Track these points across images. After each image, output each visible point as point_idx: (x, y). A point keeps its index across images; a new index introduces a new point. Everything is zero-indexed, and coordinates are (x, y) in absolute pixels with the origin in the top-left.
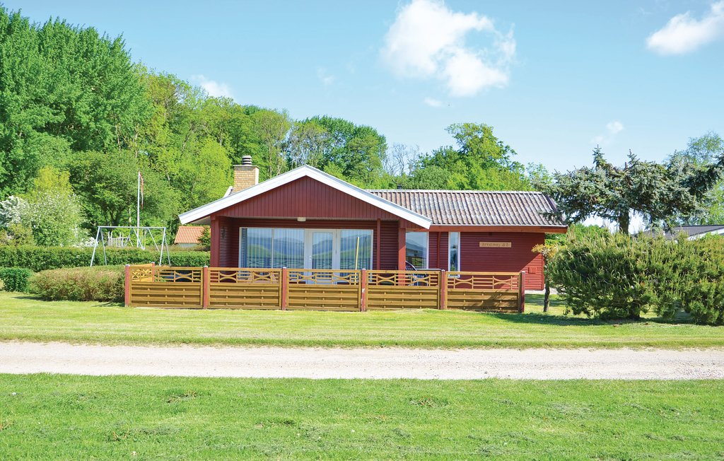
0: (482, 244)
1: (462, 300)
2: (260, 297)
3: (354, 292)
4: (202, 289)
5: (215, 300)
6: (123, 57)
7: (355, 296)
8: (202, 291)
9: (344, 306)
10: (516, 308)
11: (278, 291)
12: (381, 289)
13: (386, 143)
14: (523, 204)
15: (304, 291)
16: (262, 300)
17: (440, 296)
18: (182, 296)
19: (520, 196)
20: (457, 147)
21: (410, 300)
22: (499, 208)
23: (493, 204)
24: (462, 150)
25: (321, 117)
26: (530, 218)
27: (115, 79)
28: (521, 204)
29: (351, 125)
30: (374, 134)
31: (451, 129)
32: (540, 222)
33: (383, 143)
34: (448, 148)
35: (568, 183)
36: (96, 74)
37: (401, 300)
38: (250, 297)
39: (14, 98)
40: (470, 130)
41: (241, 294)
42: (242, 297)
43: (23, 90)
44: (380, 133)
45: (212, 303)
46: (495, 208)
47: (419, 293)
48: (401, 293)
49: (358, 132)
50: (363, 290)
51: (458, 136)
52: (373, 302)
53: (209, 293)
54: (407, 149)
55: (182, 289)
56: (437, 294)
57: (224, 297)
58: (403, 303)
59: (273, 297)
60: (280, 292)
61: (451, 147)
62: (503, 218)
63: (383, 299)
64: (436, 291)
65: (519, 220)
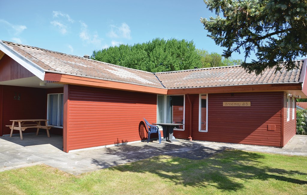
0: (225, 104)
6: (193, 47)
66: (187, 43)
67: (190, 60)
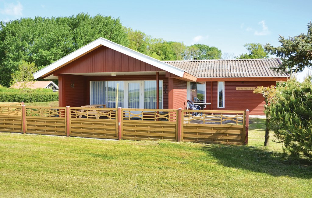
0: (237, 89)
1: (195, 133)
2: (54, 127)
3: (113, 125)
4: (22, 120)
5: (30, 127)
6: (120, 25)
7: (114, 128)
8: (22, 121)
9: (107, 134)
10: (241, 141)
11: (64, 122)
12: (132, 123)
13: (222, 52)
14: (264, 65)
15: (80, 123)
16: (56, 129)
17: (178, 130)
18: (12, 124)
19: (262, 61)
20: (249, 53)
21: (155, 132)
22: (249, 68)
23: (245, 66)
24: (250, 54)
25: (197, 44)
26: (267, 73)
27: (115, 33)
28: (262, 65)
29: (208, 46)
30: (217, 49)
31: (245, 45)
32: (273, 74)
33: (220, 53)
34: (246, 54)
35: (290, 44)
36: (109, 31)
37: (147, 131)
38: (49, 126)
39: (80, 41)
40: (253, 46)
41: (43, 124)
42: (44, 126)
43: (83, 38)
44: (219, 49)
45: (28, 130)
46: (246, 68)
47: (161, 127)
48: (147, 126)
49: (210, 49)
50: (119, 123)
51: (248, 49)
52: (126, 133)
53: (26, 123)
54: (229, 55)
55: (12, 120)
56: (175, 127)
57: (34, 126)
58: (149, 134)
59: (62, 127)
60: (66, 123)
61: (246, 53)
62: (250, 73)
63: (134, 131)
64: (174, 126)
65: (260, 74)
66: (114, 20)
67: (119, 38)
